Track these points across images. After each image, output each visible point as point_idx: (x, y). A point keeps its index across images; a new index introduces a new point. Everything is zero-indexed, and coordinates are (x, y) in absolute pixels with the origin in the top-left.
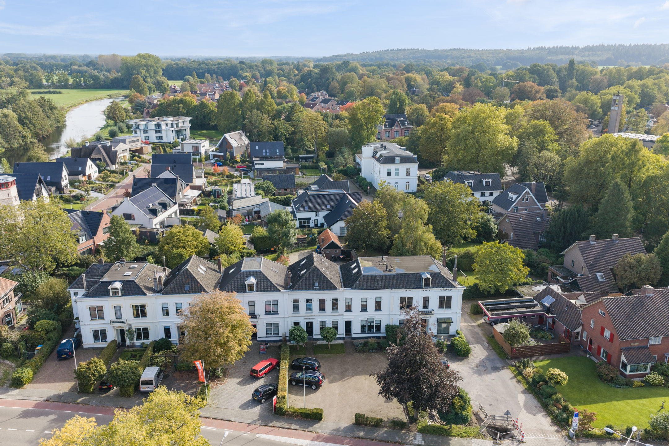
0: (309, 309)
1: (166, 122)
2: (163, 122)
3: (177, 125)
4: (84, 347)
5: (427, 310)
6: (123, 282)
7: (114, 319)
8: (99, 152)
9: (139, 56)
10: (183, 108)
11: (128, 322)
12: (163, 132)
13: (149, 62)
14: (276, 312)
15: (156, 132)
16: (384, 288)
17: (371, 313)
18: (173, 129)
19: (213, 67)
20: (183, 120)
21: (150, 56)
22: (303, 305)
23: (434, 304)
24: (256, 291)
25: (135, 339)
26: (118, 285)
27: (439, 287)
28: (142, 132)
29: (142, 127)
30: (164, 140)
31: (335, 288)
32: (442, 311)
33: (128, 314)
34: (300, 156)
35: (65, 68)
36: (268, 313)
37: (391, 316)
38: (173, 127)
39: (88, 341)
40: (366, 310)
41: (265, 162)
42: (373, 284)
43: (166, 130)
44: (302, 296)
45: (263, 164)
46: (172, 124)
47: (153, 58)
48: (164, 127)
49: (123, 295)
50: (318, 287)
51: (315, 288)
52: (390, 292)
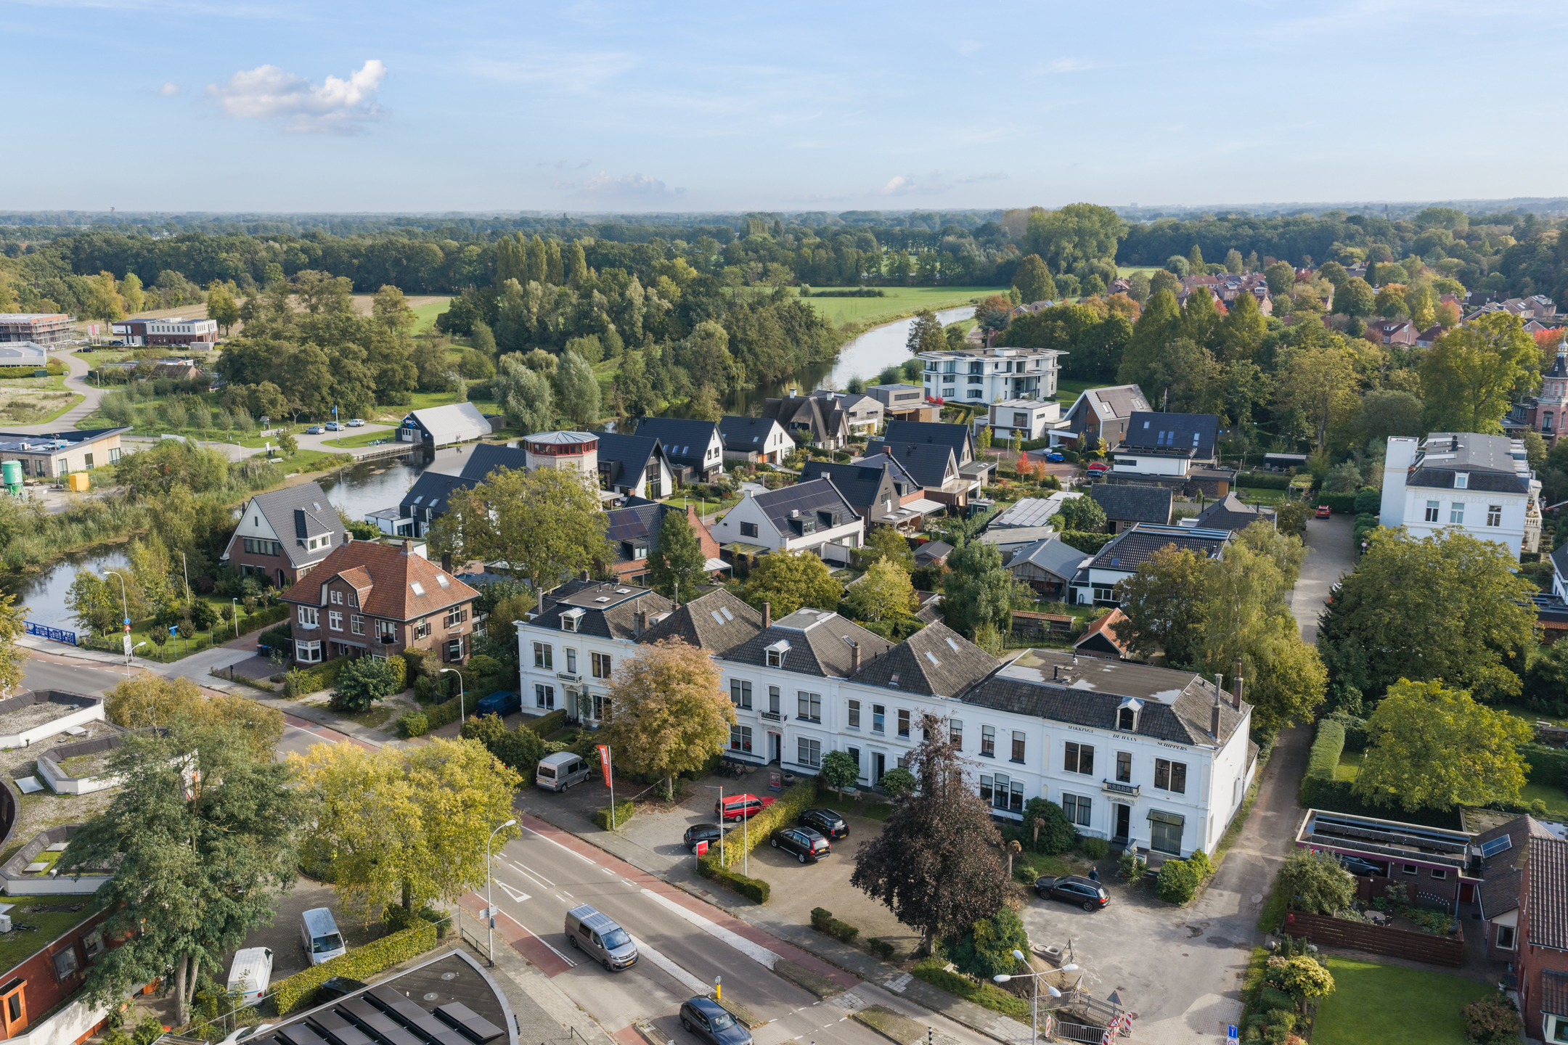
0: (879, 726)
1: (996, 359)
2: (987, 360)
3: (1020, 367)
4: (524, 711)
5: (1126, 784)
6: (587, 610)
7: (565, 672)
8: (809, 412)
9: (1068, 210)
10: (1063, 329)
11: (583, 681)
12: (985, 381)
13: (1086, 224)
14: (816, 720)
15: (971, 380)
16: (1030, 713)
17: (1001, 763)
18: (1008, 375)
19: (1270, 234)
20: (1038, 357)
21: (1093, 210)
22: (866, 716)
23: (1143, 774)
24: (783, 668)
25: (592, 715)
26: (576, 614)
27: (1155, 735)
28: (941, 379)
29: (941, 369)
30: (985, 399)
31: (929, 693)
32: (1161, 794)
33: (584, 667)
34: (1268, 455)
35: (932, 239)
36: (802, 717)
37: (1045, 781)
38: (1009, 370)
39: (529, 702)
40: (991, 755)
41: (1139, 460)
42: (1009, 700)
43: (993, 377)
44: (869, 696)
45: (1133, 463)
46: (1009, 364)
47: (1101, 215)
48: (988, 370)
49: (580, 631)
50: (895, 684)
51: (890, 683)
52: (1043, 726)
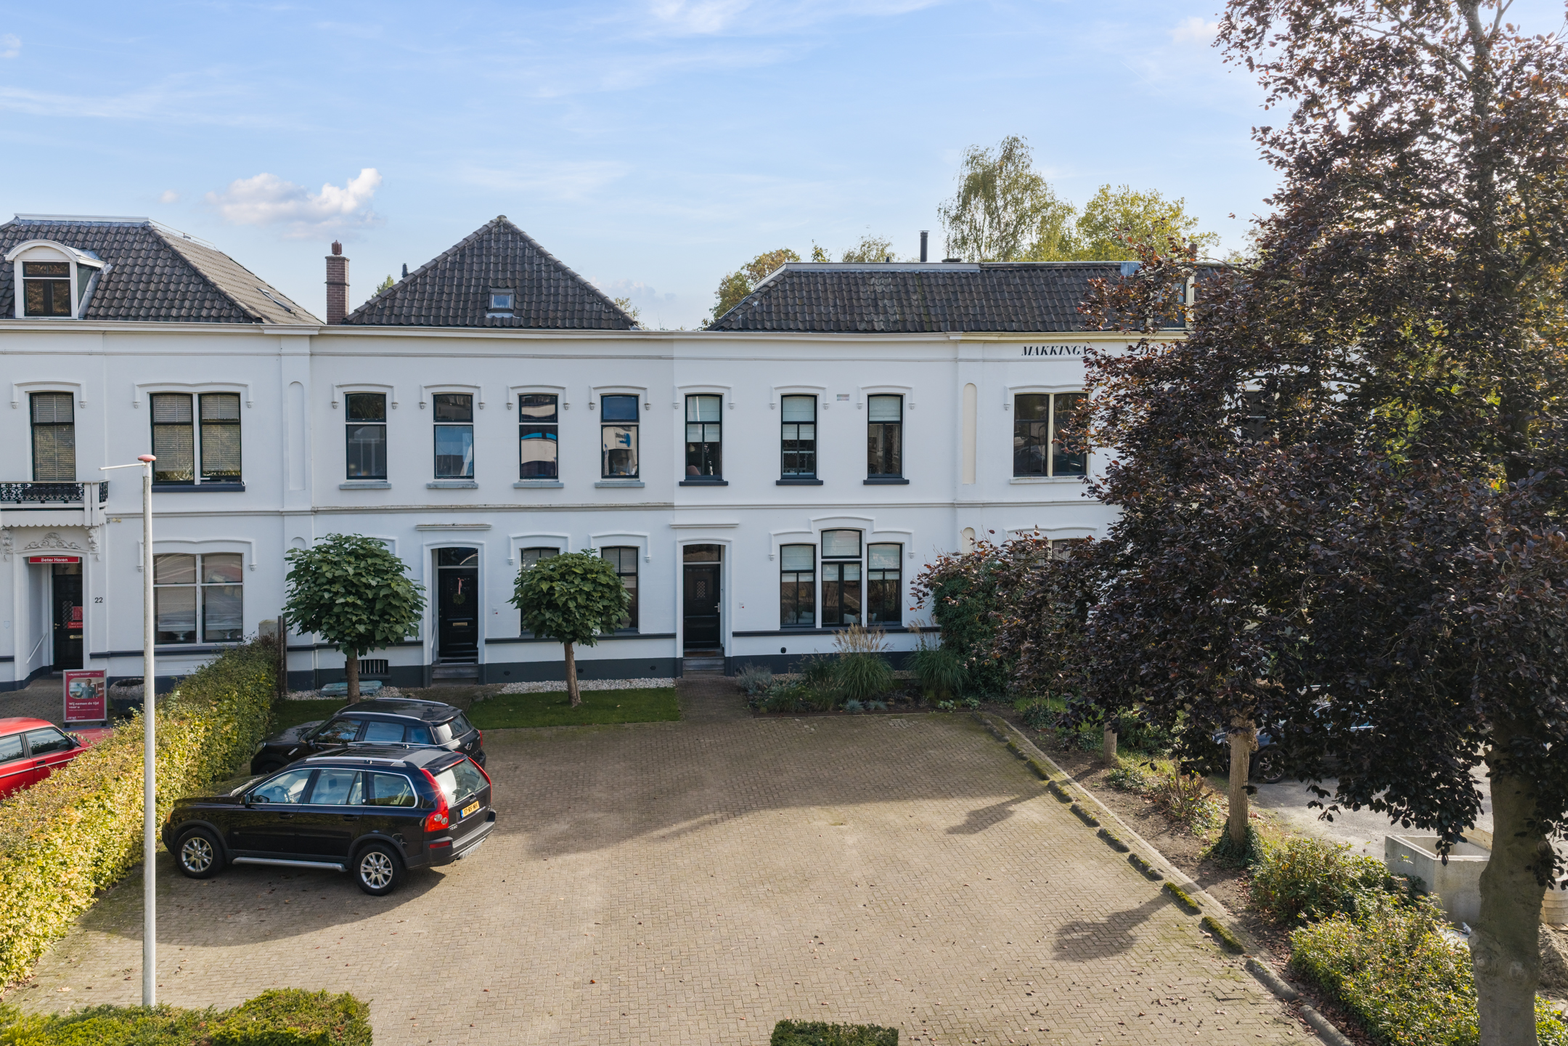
14: (229, 481)
16: (920, 330)
22: (410, 436)
24: (88, 316)
36: (169, 478)
37: (967, 519)
40: (810, 476)
50: (507, 315)
51: (489, 316)
52: (956, 360)
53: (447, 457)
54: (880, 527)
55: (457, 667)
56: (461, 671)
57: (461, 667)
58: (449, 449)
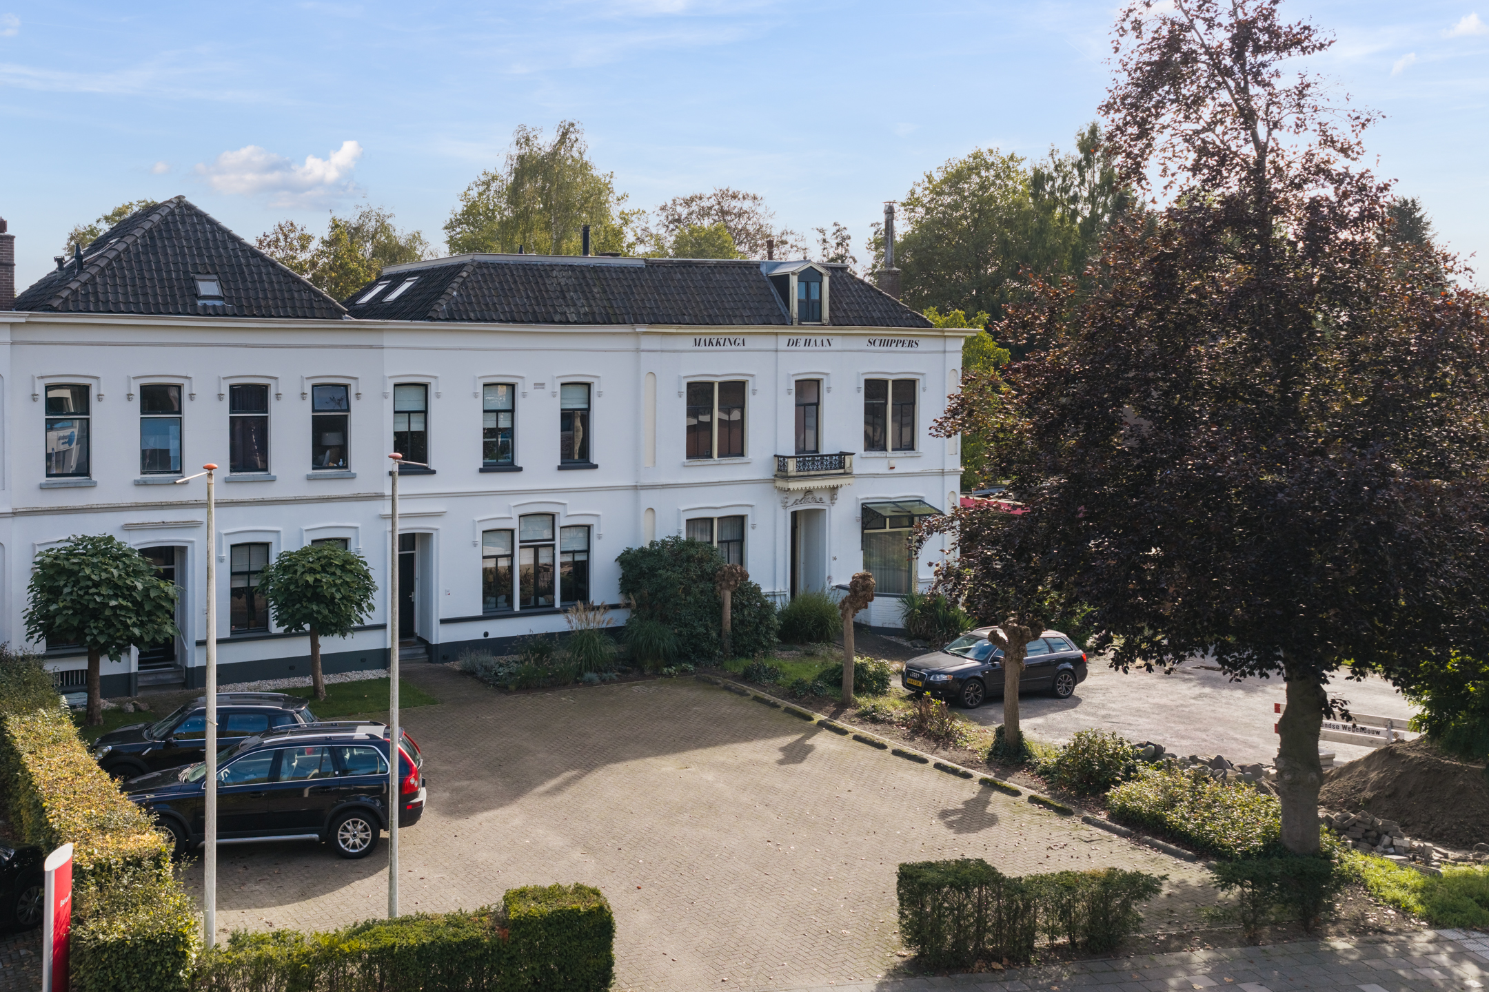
27: (864, 324)
32: (879, 461)
37: (648, 500)
40: (510, 465)
50: (218, 303)
51: (200, 303)
52: (638, 350)
53: (154, 452)
54: (572, 510)
55: (157, 673)
56: (161, 677)
57: (161, 673)
58: (155, 443)
